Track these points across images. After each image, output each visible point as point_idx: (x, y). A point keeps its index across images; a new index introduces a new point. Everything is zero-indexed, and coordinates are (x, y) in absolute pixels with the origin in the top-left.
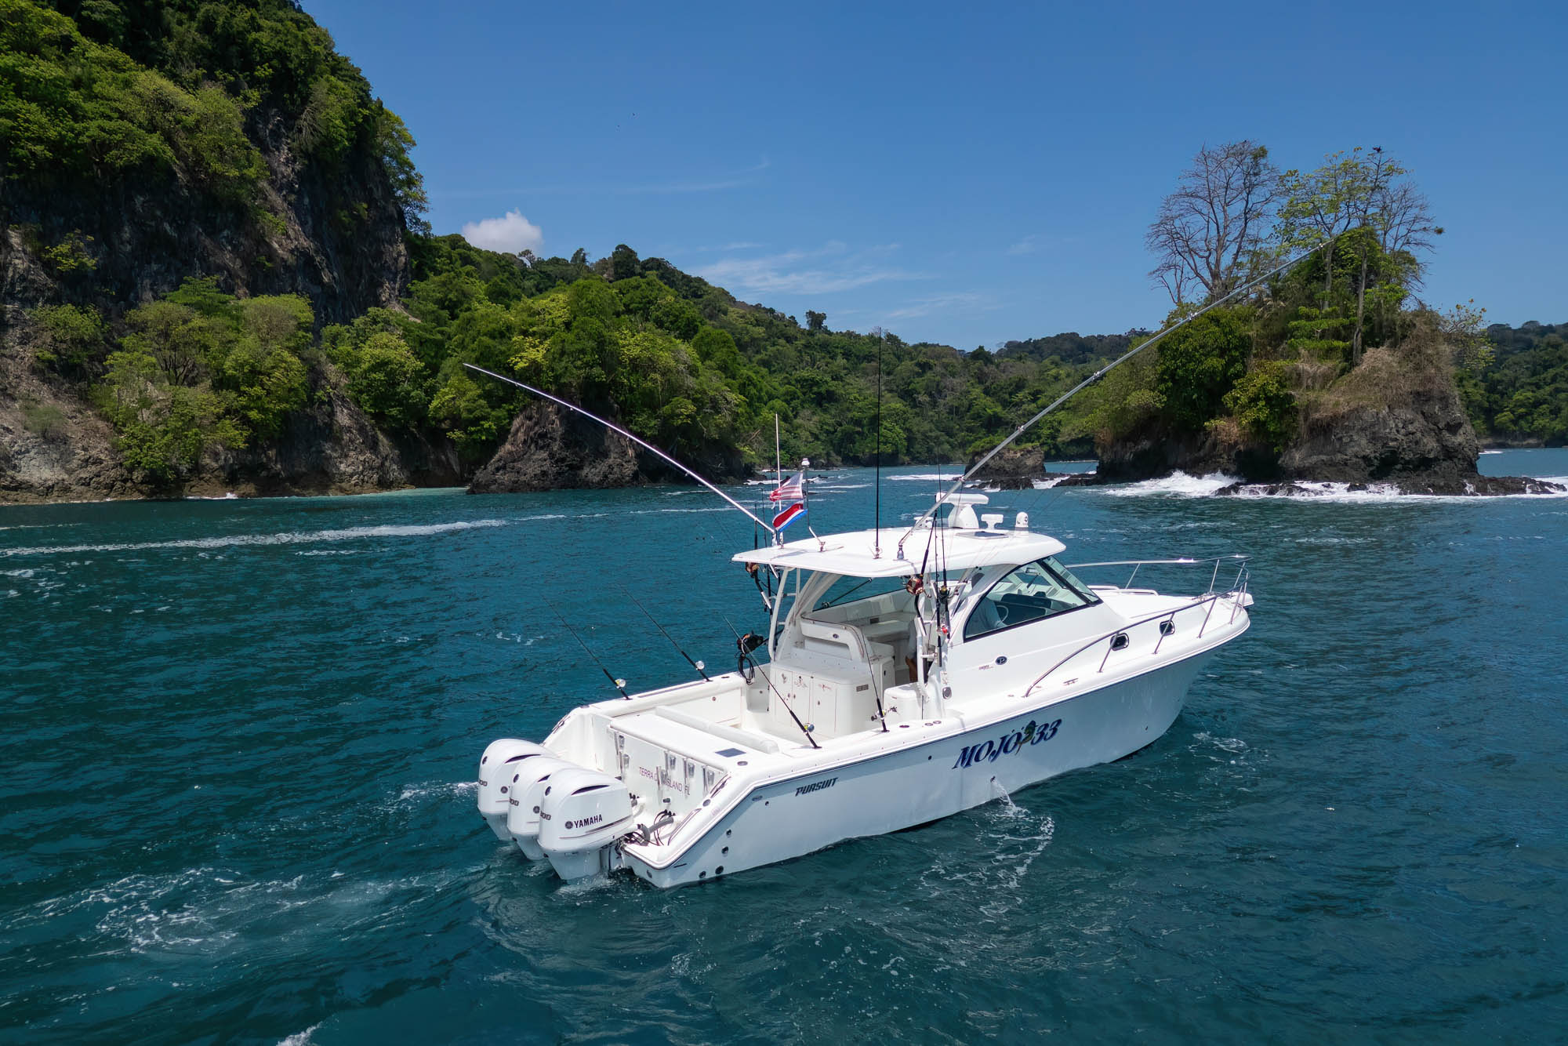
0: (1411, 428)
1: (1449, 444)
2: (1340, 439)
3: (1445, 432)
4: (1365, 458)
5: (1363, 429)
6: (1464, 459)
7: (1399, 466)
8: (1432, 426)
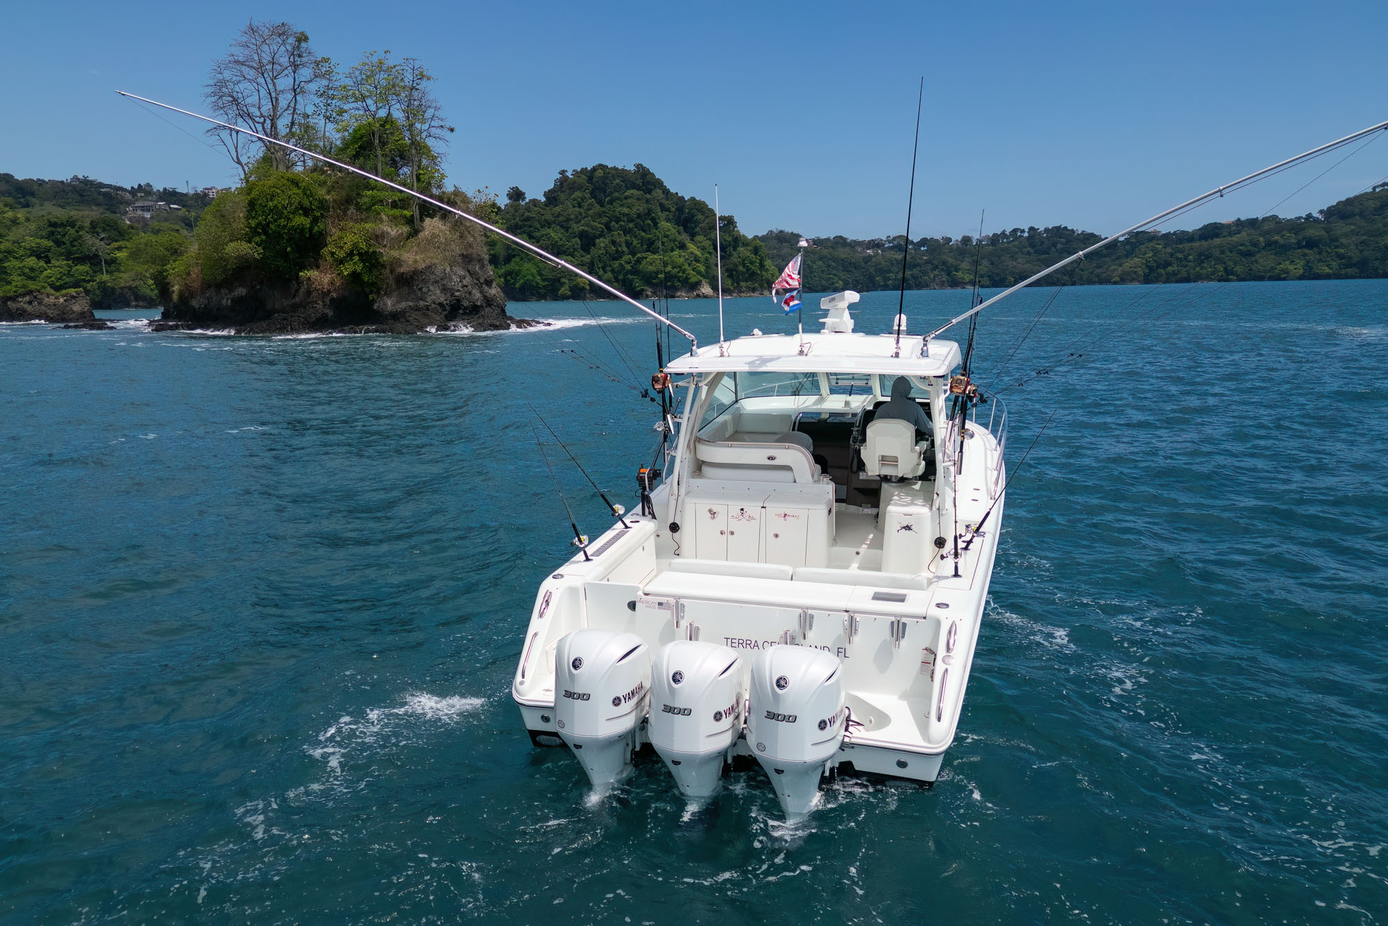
0: (465, 282)
1: (487, 294)
2: (420, 289)
3: (484, 286)
4: (440, 304)
5: (436, 282)
6: (498, 306)
7: (461, 311)
8: (476, 281)
